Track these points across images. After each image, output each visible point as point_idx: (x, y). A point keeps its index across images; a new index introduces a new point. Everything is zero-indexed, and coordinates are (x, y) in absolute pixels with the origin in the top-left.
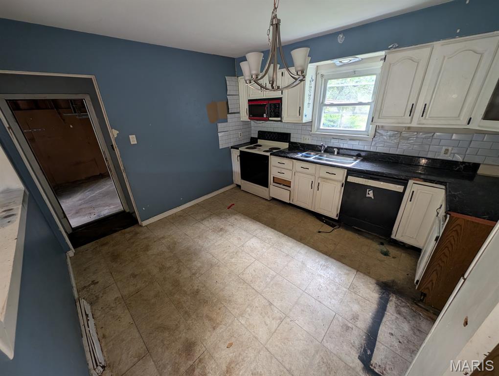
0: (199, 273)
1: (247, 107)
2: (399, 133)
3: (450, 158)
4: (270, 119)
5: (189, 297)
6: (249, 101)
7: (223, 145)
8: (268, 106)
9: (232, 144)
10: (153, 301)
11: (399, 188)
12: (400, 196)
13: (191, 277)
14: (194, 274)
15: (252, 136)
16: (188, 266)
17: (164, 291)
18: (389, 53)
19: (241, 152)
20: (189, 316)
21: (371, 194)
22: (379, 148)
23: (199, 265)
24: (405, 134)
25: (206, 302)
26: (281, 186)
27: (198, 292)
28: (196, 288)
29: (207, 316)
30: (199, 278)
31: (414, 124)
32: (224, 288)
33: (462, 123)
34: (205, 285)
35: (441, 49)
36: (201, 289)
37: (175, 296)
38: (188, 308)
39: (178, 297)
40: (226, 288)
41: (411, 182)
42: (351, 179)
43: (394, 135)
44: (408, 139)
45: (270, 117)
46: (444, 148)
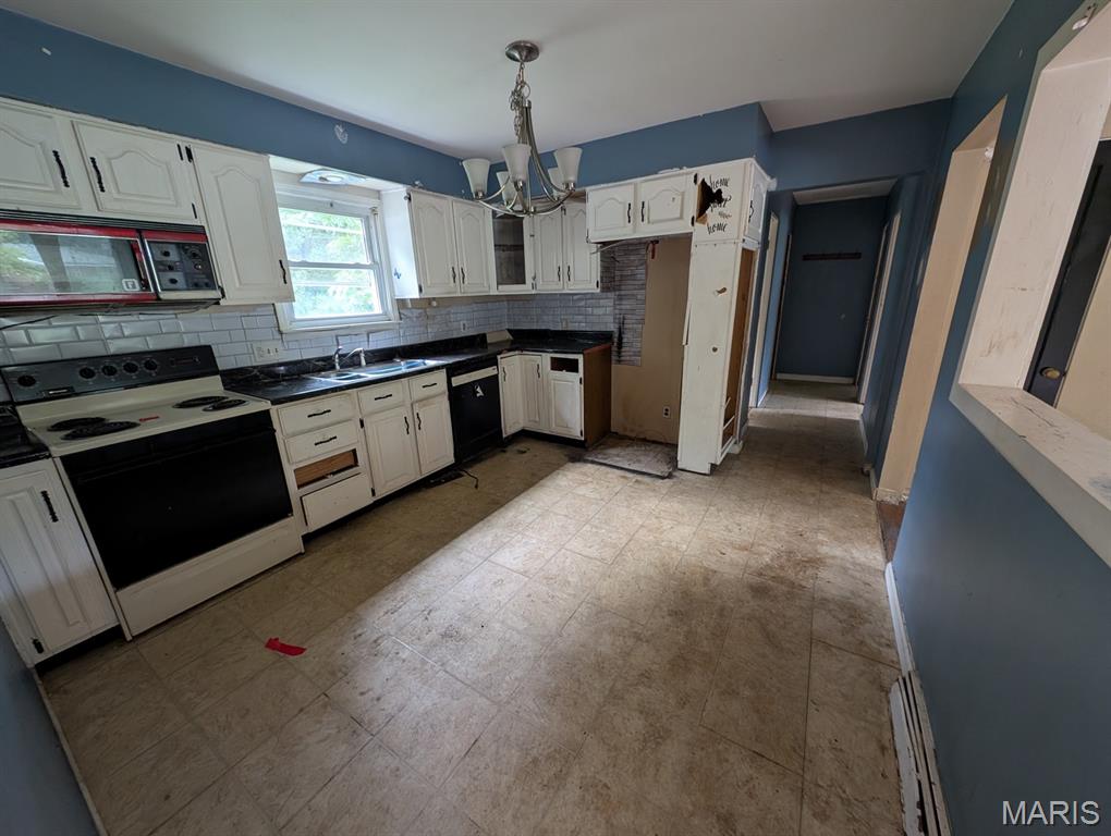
0: (632, 627)
5: (694, 622)
10: (747, 692)
13: (647, 641)
14: (638, 637)
16: (620, 662)
17: (711, 683)
18: (412, 191)
20: (722, 609)
23: (607, 638)
25: (686, 594)
26: (331, 479)
27: (674, 613)
28: (668, 620)
29: (705, 585)
30: (644, 623)
32: (645, 577)
34: (655, 607)
36: (665, 609)
37: (707, 650)
38: (712, 614)
39: (705, 642)
40: (642, 574)
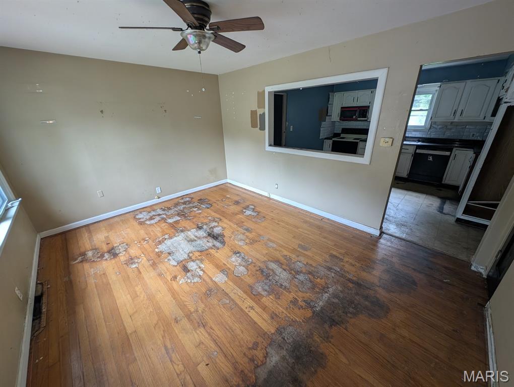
1: (340, 112)
2: (446, 126)
3: (476, 139)
4: (358, 119)
6: (342, 108)
7: (322, 136)
8: (358, 111)
9: (325, 137)
11: (448, 153)
12: (448, 157)
15: (335, 132)
18: (443, 84)
19: (333, 141)
21: (431, 159)
22: (433, 136)
24: (449, 127)
31: (456, 120)
33: (481, 119)
35: (470, 83)
41: (454, 149)
42: (418, 151)
43: (442, 128)
44: (451, 129)
45: (359, 118)
46: (472, 134)
